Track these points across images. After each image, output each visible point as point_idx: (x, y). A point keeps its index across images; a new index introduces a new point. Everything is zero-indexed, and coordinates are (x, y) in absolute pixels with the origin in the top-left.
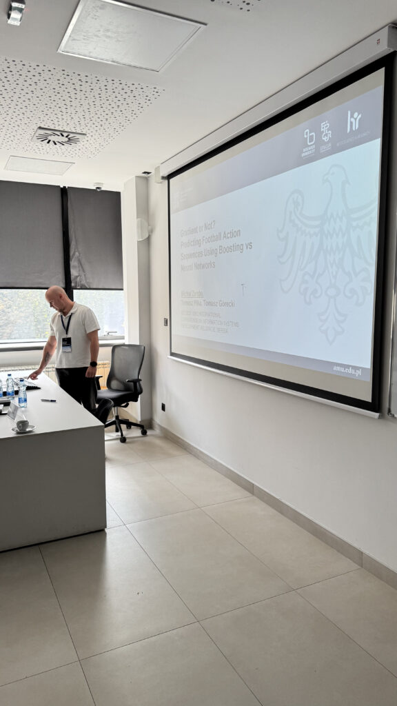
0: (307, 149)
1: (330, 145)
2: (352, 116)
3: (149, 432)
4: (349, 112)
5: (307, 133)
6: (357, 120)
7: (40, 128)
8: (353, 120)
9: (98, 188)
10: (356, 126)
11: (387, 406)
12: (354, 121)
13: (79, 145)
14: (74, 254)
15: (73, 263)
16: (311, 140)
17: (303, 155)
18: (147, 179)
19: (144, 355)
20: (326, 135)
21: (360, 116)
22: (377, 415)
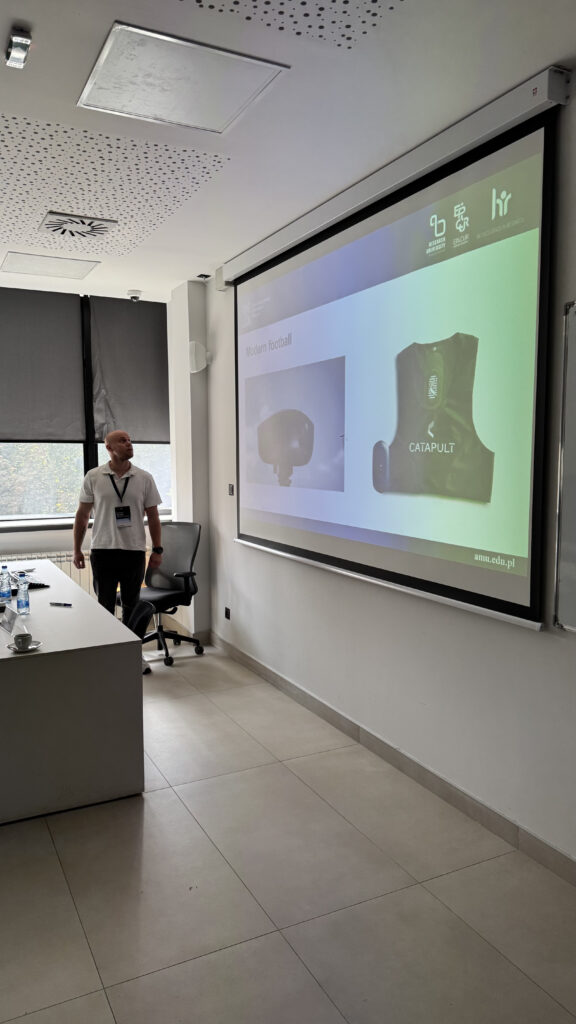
1: (467, 237)
2: (498, 196)
3: (206, 650)
4: (494, 191)
5: (434, 219)
6: (506, 202)
7: (51, 212)
9: (133, 298)
10: (503, 211)
11: (553, 613)
12: (500, 203)
13: (108, 237)
14: (99, 392)
15: (98, 405)
16: (440, 230)
18: (204, 285)
19: (200, 537)
20: (461, 223)
21: (510, 196)
22: (537, 625)
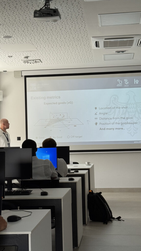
0: (119, 84)
1: (128, 85)
2: (136, 80)
4: (135, 79)
5: (119, 80)
6: (138, 82)
8: (136, 81)
10: (137, 83)
16: (120, 82)
17: (117, 86)
20: (127, 83)
21: (138, 81)
